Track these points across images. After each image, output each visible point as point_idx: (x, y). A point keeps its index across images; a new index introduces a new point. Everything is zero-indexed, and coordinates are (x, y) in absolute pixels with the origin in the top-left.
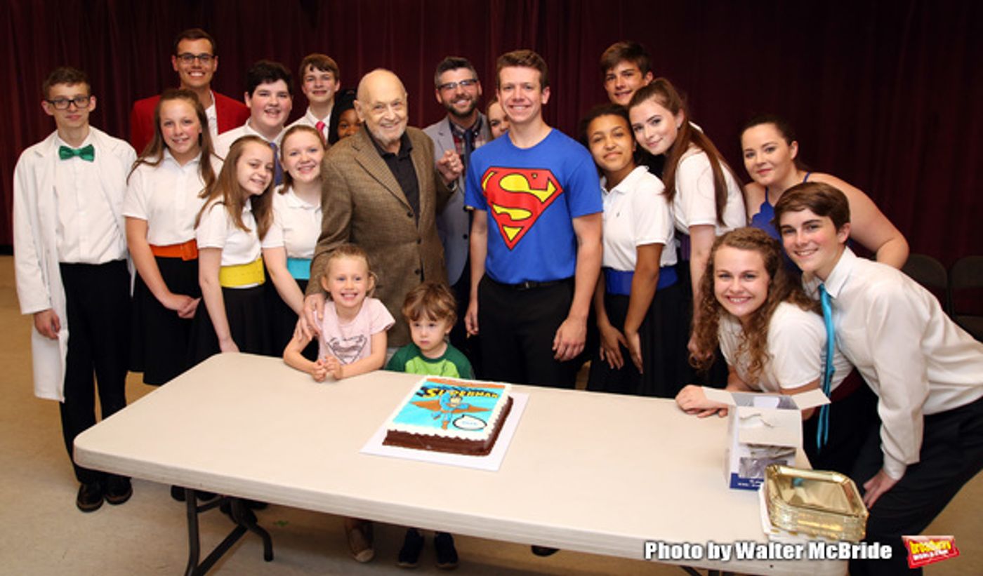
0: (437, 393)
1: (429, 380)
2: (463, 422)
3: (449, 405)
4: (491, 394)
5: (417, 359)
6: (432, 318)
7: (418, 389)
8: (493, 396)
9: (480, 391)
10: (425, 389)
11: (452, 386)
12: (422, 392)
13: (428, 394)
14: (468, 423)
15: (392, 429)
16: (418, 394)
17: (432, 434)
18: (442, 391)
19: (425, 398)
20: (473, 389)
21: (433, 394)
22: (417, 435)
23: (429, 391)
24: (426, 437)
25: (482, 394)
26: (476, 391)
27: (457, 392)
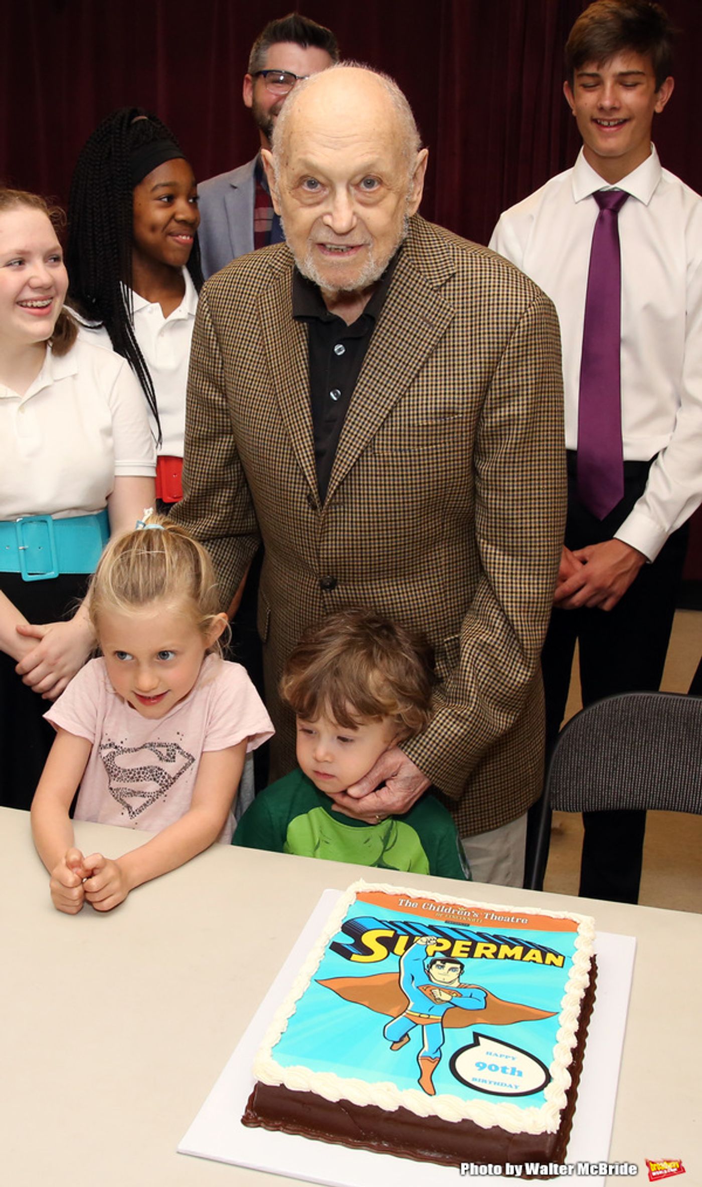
0: (389, 944)
1: (361, 896)
2: (481, 1066)
3: (427, 990)
4: (544, 951)
5: (317, 814)
6: (345, 721)
7: (333, 931)
8: (550, 957)
9: (512, 943)
10: (352, 928)
11: (428, 922)
12: (347, 940)
13: (368, 952)
14: (493, 1068)
15: (271, 1081)
16: (336, 947)
17: (389, 1105)
18: (403, 940)
19: (358, 966)
20: (491, 931)
21: (380, 951)
22: (344, 1105)
23: (368, 940)
24: (373, 1112)
25: (518, 950)
26: (498, 941)
27: (447, 944)
